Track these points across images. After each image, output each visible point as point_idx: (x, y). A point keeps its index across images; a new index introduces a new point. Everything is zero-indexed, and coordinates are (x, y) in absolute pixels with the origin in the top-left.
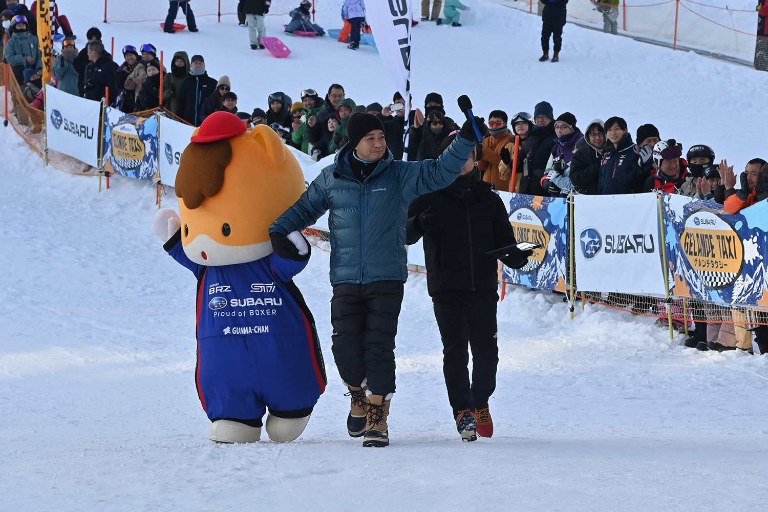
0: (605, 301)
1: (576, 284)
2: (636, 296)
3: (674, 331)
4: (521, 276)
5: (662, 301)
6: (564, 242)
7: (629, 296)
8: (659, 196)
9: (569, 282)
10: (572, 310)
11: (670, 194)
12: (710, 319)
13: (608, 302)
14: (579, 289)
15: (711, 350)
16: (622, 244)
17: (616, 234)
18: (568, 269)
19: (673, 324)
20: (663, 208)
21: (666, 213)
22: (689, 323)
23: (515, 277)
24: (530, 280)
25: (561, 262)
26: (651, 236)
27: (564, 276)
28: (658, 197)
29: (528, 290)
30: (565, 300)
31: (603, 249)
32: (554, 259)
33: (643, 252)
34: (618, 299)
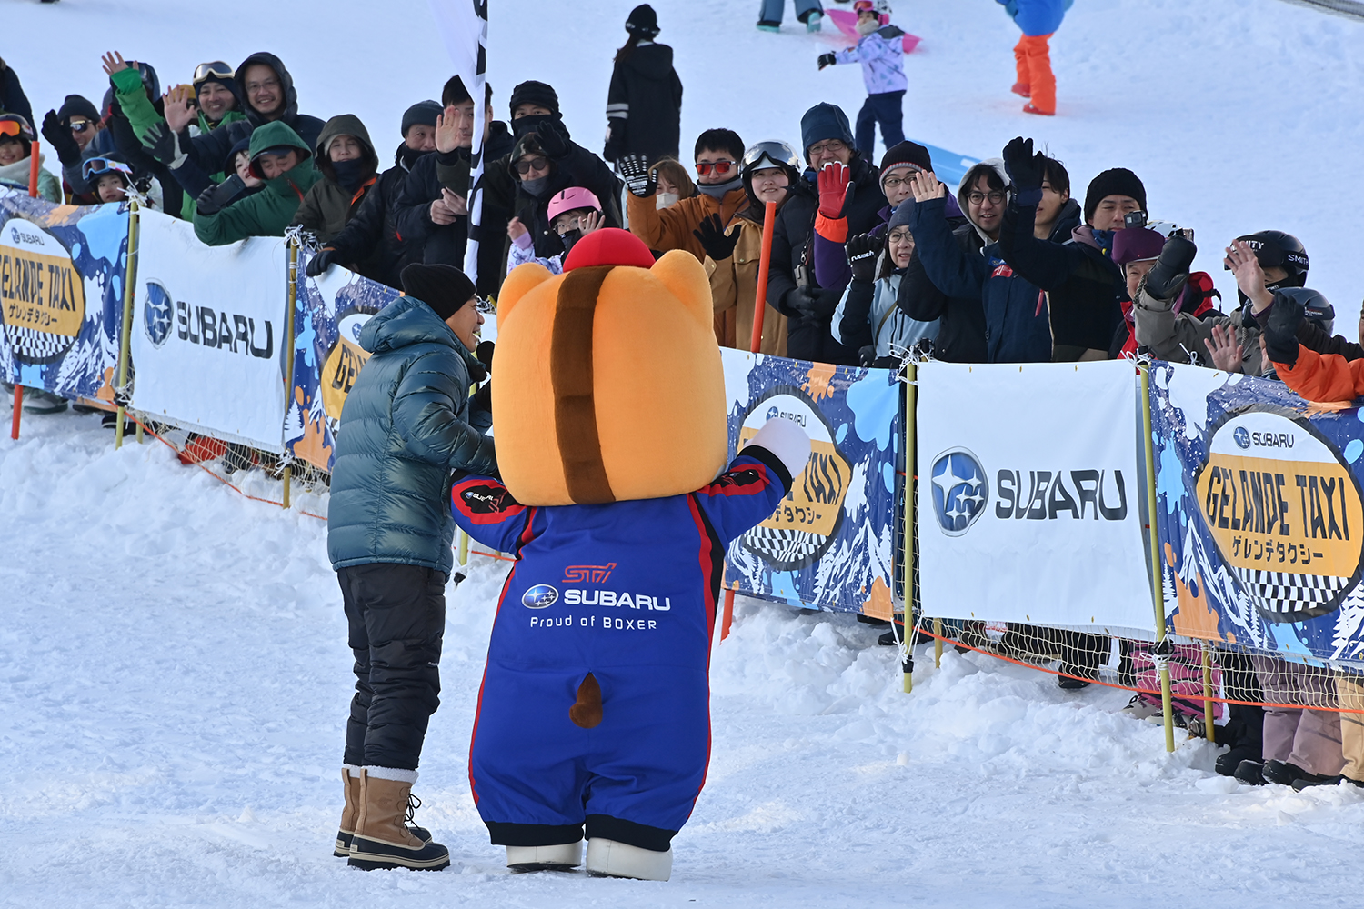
0: (994, 646)
1: (919, 598)
2: (1076, 634)
3: (1176, 730)
4: (774, 574)
5: (1144, 649)
6: (890, 487)
7: (1056, 634)
8: (1142, 368)
9: (902, 593)
10: (908, 667)
11: (1171, 364)
12: (1272, 698)
13: (1001, 649)
14: (927, 613)
15: (1273, 784)
16: (1041, 495)
17: (1025, 467)
18: (899, 558)
19: (1174, 710)
20: (1152, 402)
21: (1159, 414)
22: (1216, 705)
23: (758, 577)
24: (798, 587)
25: (880, 541)
26: (1118, 474)
27: (886, 575)
28: (1138, 372)
29: (792, 611)
30: (887, 641)
31: (990, 507)
32: (862, 531)
33: (1096, 518)
34: (1028, 639)
